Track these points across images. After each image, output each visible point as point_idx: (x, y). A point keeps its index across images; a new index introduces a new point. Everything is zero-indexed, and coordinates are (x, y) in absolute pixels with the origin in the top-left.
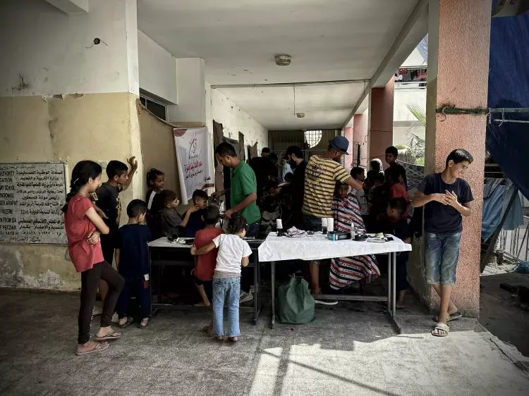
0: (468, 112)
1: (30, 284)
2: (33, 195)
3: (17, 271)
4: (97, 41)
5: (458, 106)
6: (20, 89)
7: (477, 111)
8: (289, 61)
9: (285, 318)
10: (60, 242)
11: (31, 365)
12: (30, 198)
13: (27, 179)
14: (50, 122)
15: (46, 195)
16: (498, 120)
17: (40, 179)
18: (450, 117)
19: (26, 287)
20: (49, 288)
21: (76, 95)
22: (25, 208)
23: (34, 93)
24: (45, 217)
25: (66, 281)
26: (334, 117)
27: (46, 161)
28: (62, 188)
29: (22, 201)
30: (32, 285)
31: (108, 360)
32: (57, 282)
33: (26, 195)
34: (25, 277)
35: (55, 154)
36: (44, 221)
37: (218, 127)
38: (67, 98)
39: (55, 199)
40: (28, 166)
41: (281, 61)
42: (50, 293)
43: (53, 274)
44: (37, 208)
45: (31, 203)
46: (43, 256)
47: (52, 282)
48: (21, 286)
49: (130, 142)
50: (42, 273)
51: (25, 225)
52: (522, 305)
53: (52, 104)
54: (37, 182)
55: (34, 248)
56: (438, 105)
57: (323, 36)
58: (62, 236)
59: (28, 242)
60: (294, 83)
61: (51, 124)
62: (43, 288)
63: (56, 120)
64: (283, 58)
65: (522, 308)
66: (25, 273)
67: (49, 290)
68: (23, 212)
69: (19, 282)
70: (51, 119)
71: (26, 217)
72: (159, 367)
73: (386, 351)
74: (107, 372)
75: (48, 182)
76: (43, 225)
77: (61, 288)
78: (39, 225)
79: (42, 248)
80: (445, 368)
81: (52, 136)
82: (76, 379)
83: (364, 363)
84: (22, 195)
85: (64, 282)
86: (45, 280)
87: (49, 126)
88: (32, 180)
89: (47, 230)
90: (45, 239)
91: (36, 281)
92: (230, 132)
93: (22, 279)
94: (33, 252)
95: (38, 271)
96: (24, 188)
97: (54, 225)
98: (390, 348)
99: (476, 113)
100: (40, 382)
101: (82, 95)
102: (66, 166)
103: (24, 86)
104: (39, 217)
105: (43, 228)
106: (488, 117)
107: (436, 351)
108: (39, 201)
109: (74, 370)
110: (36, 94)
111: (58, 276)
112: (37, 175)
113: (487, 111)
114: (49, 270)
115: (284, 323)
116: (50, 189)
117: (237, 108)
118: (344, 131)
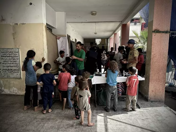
0: (163, 32)
1: (6, 92)
2: (7, 60)
3: (2, 88)
4: (31, 4)
5: (160, 30)
6: (1, 21)
7: (166, 32)
8: (96, 14)
9: (100, 104)
10: (17, 77)
11: (12, 123)
12: (6, 61)
13: (5, 54)
14: (13, 33)
15: (12, 60)
16: (173, 35)
17: (10, 54)
18: (157, 34)
19: (5, 93)
20: (14, 94)
21: (23, 24)
22: (4, 65)
23: (7, 23)
24: (12, 68)
25: (20, 91)
26: (107, 34)
27: (12, 48)
28: (18, 58)
29: (3, 62)
30: (7, 93)
31: (40, 120)
32: (16, 91)
33: (4, 60)
34: (5, 90)
35: (15, 45)
36: (11, 70)
37: (69, 37)
38: (19, 25)
39: (15, 62)
40: (5, 49)
41: (93, 14)
42: (14, 95)
43: (15, 89)
44: (9, 65)
45: (6, 63)
46: (11, 82)
47: (15, 92)
48: (3, 93)
49: (43, 41)
50: (11, 88)
51: (4, 71)
52: (173, 97)
53: (14, 27)
54: (8, 55)
55: (8, 79)
56: (153, 30)
57: (109, 5)
58: (18, 75)
59: (6, 77)
60: (96, 22)
61: (14, 34)
62: (11, 93)
63: (15, 33)
64: (94, 12)
65: (173, 98)
66: (5, 88)
67: (13, 94)
68: (4, 66)
69: (3, 91)
70: (13, 32)
71: (5, 68)
72: (59, 122)
73: (137, 115)
74: (40, 125)
75: (13, 55)
76: (11, 71)
77: (18, 94)
78: (9, 71)
79: (10, 79)
80: (158, 120)
81: (14, 39)
82: (30, 127)
83: (131, 119)
84: (3, 60)
85: (19, 91)
86: (12, 91)
87: (13, 35)
88: (7, 55)
89: (13, 73)
90: (12, 76)
91: (9, 91)
92: (73, 39)
93: (4, 90)
94: (7, 81)
95: (9, 88)
96: (4, 58)
97: (15, 71)
98: (138, 114)
99: (166, 33)
100: (16, 129)
101: (25, 24)
102: (20, 50)
103: (3, 20)
104: (10, 68)
105: (11, 72)
106: (170, 34)
107: (154, 114)
108: (9, 62)
109: (28, 124)
110: (8, 23)
111: (17, 89)
112: (8, 53)
113: (170, 32)
114: (13, 87)
115: (100, 105)
116: (14, 58)
117: (74, 30)
118: (110, 39)
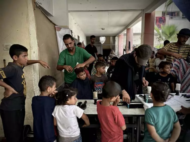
92: (75, 35)
117: (77, 24)
118: (118, 37)
